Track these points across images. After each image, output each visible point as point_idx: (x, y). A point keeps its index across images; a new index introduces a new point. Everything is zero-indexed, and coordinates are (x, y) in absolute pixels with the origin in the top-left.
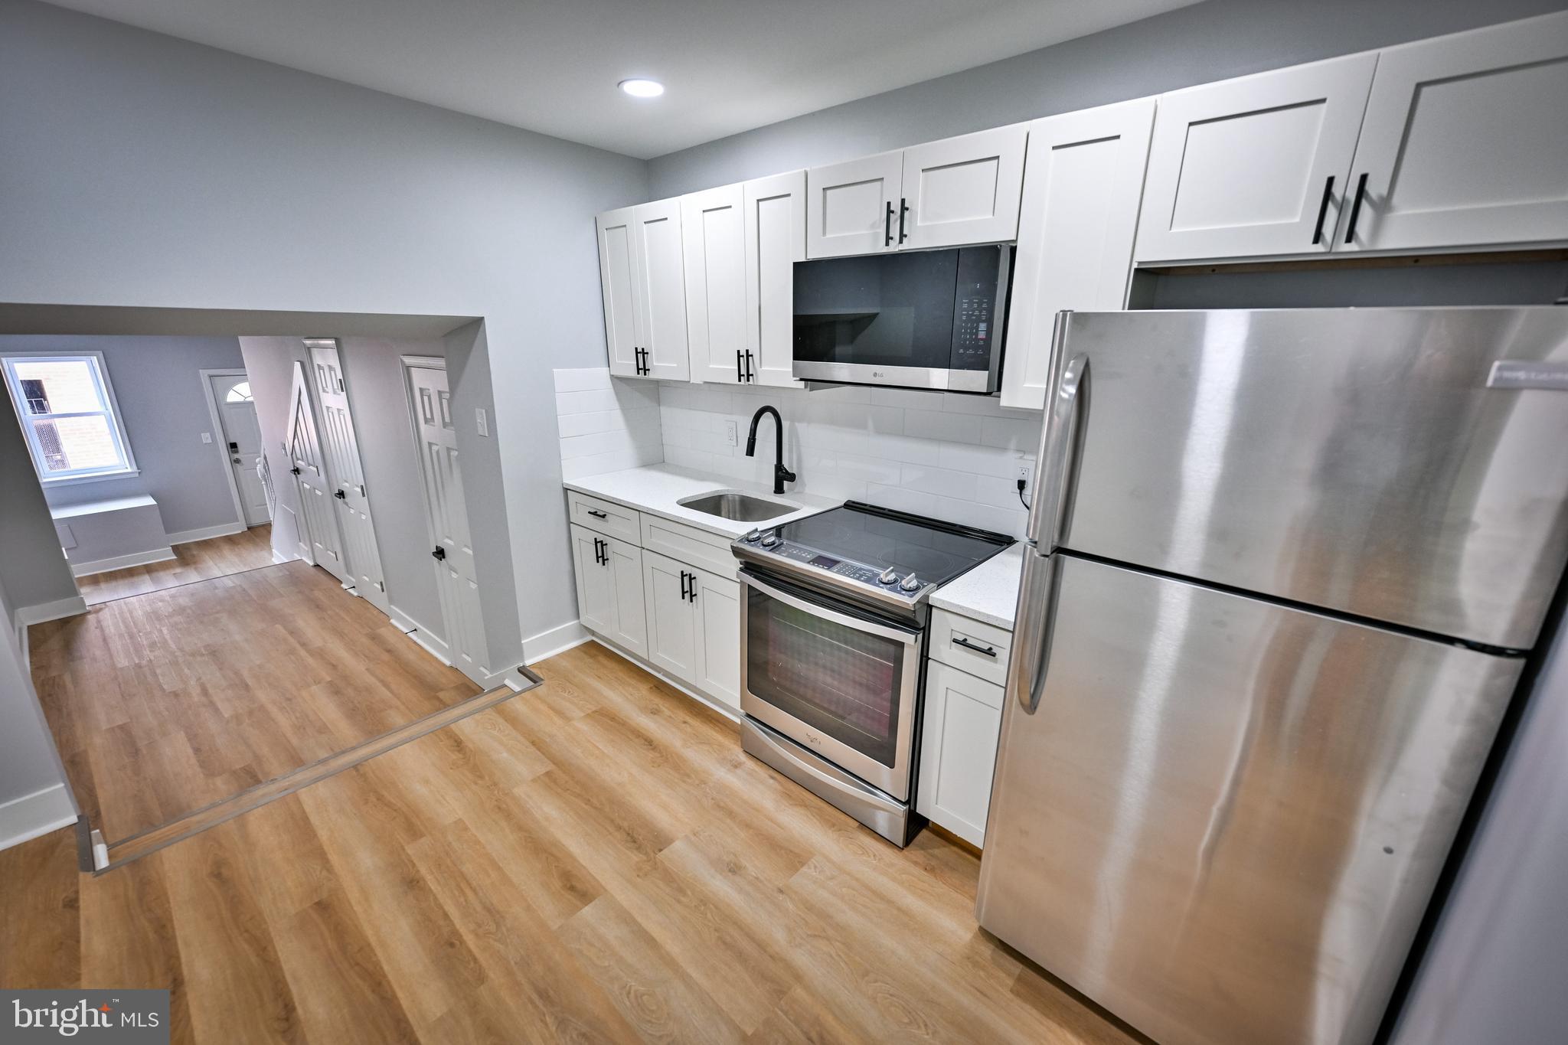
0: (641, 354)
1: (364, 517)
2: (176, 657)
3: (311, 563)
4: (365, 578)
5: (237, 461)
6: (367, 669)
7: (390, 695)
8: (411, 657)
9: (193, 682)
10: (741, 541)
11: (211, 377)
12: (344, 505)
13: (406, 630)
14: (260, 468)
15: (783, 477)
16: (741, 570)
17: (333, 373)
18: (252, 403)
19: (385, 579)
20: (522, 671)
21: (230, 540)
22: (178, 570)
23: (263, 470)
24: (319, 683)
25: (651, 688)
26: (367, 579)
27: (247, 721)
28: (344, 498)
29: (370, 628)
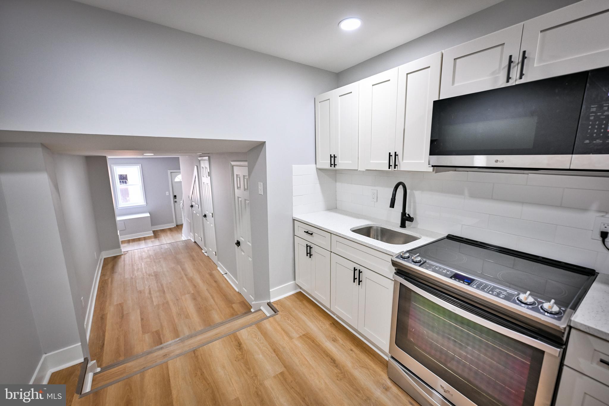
0: (333, 157)
1: (212, 225)
2: (144, 275)
3: (193, 241)
4: (210, 249)
5: (176, 202)
6: (207, 289)
7: (214, 303)
8: (223, 285)
9: (147, 288)
10: (397, 257)
11: (171, 172)
12: (206, 220)
13: (223, 273)
14: (181, 204)
15: (406, 219)
16: (395, 273)
17: (206, 169)
18: (181, 182)
19: (217, 250)
20: (269, 304)
21: (171, 230)
22: (153, 240)
23: (182, 205)
24: (189, 293)
25: (331, 324)
26: (211, 250)
27: (162, 308)
28: (206, 217)
29: (210, 270)
